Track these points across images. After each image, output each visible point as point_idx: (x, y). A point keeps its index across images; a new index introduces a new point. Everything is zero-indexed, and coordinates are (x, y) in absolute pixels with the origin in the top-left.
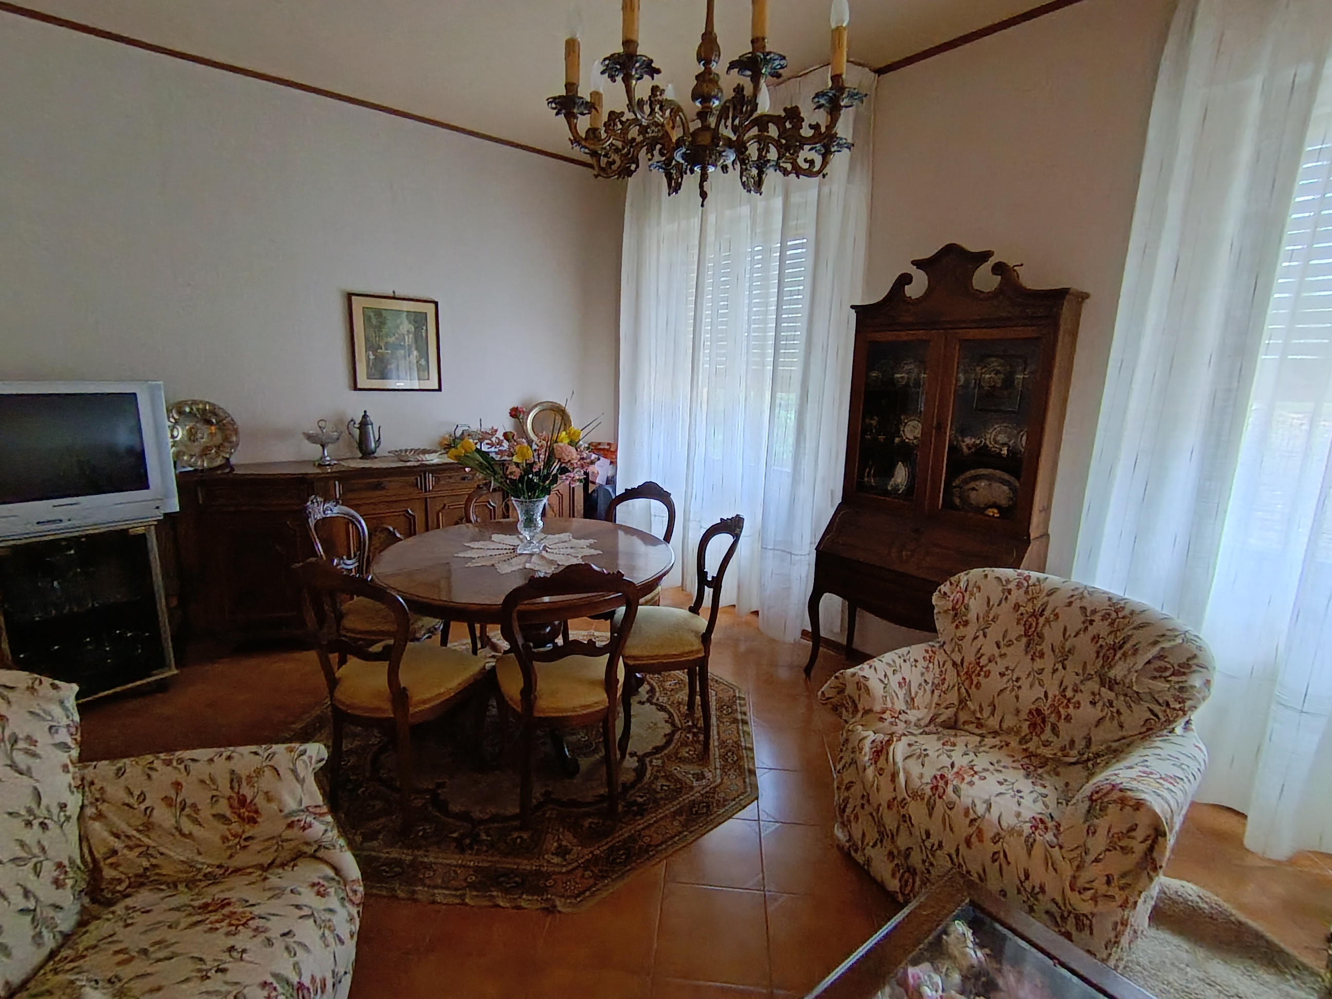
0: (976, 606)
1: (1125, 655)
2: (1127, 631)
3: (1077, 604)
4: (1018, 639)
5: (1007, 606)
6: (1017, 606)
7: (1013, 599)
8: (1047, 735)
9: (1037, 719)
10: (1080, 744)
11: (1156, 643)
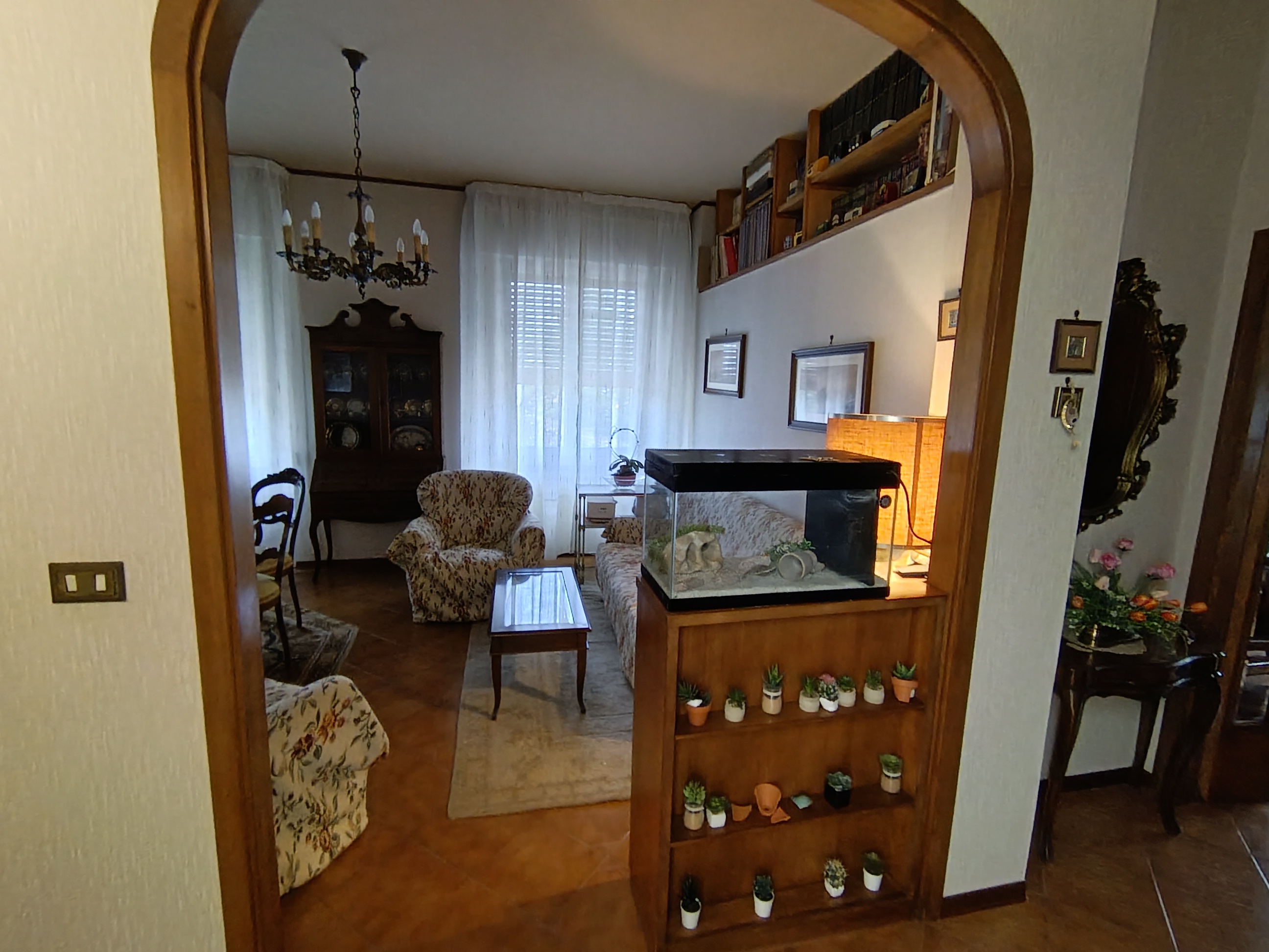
0: (441, 490)
1: (505, 492)
2: (504, 482)
3: (481, 478)
4: (462, 500)
5: (454, 486)
6: (458, 485)
7: (455, 483)
8: (486, 535)
9: (480, 530)
10: (499, 533)
11: (514, 483)
